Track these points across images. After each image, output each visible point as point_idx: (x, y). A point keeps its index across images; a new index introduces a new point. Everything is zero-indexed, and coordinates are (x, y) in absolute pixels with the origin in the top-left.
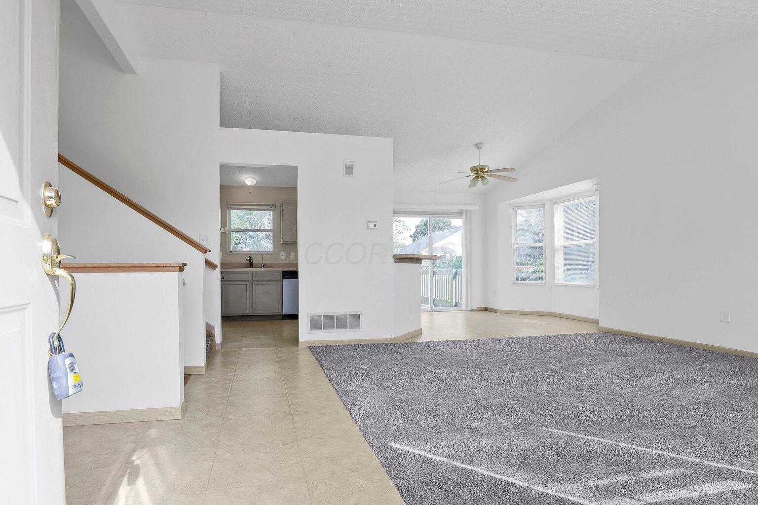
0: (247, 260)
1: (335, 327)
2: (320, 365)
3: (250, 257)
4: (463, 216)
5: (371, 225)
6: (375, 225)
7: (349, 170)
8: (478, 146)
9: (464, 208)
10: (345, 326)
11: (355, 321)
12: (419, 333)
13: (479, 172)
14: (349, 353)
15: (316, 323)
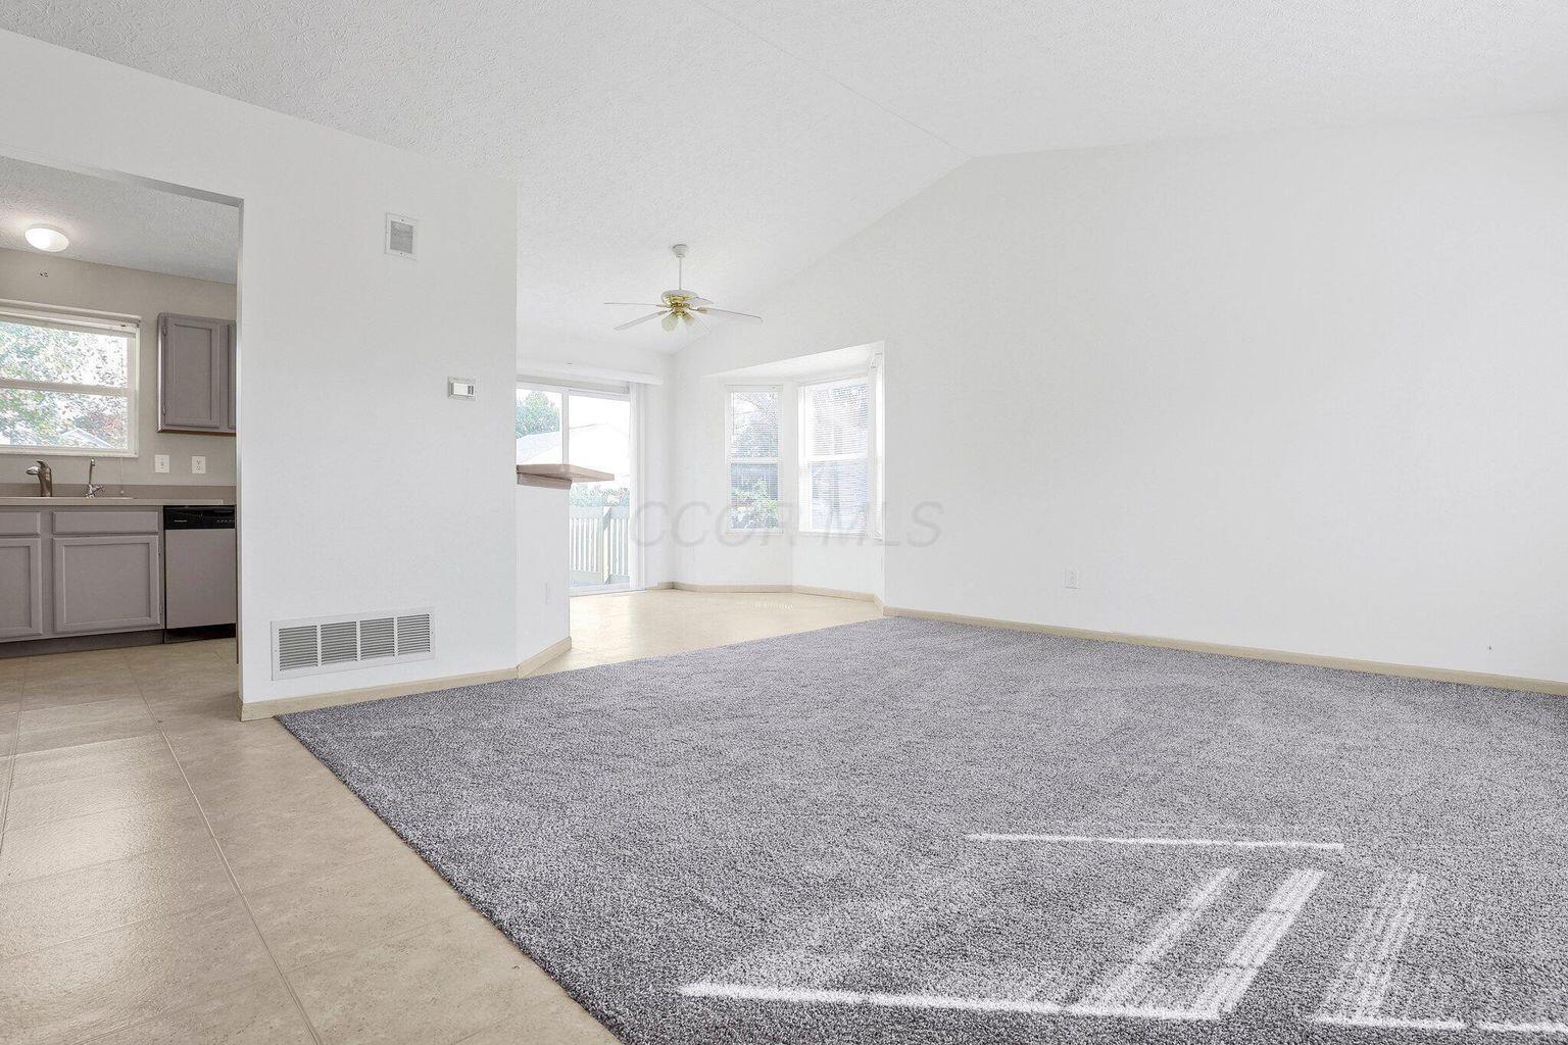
0: (29, 473)
1: (359, 653)
2: (334, 771)
3: (42, 465)
4: (633, 394)
5: (460, 389)
6: (471, 390)
7: (402, 238)
8: (679, 250)
9: (634, 379)
10: (388, 650)
11: (416, 633)
12: (565, 648)
13: (678, 305)
14: (410, 721)
15: (297, 647)
